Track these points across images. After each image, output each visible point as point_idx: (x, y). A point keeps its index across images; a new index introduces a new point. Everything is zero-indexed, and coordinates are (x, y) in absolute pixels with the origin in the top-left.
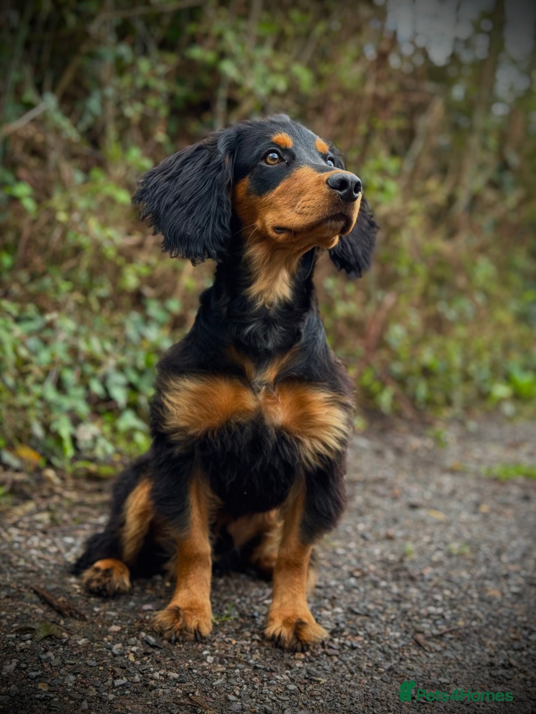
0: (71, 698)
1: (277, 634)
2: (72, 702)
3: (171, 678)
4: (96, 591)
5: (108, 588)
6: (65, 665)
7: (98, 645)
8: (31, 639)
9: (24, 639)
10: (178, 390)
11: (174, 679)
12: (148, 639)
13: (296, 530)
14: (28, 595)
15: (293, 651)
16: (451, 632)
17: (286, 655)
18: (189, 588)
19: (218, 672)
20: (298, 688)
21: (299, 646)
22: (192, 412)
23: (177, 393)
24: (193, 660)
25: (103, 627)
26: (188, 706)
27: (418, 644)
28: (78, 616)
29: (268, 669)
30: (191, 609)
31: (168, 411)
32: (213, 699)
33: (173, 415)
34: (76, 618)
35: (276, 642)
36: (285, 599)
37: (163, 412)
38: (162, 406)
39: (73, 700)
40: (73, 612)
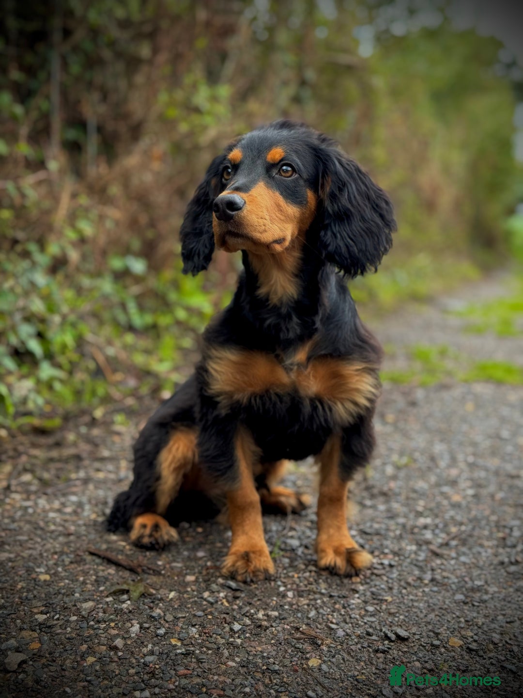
0: (208, 649)
1: (333, 564)
2: (210, 652)
3: (273, 616)
4: (149, 545)
5: (160, 541)
6: (178, 619)
7: (188, 596)
8: (129, 600)
9: (123, 600)
10: (220, 359)
11: (276, 617)
12: (229, 584)
13: (335, 470)
14: (89, 558)
15: (349, 576)
16: (453, 539)
17: (346, 581)
18: (247, 534)
19: (304, 605)
20: (376, 608)
21: (353, 572)
22: (235, 378)
23: (219, 361)
24: (277, 597)
25: (178, 578)
26: (306, 640)
27: (437, 555)
28: (151, 572)
29: (341, 596)
30: (254, 552)
31: (212, 376)
32: (320, 629)
33: (218, 381)
34: (149, 574)
35: (331, 571)
36: (332, 531)
37: (208, 377)
38: (206, 371)
39: (210, 649)
40: (145, 568)
